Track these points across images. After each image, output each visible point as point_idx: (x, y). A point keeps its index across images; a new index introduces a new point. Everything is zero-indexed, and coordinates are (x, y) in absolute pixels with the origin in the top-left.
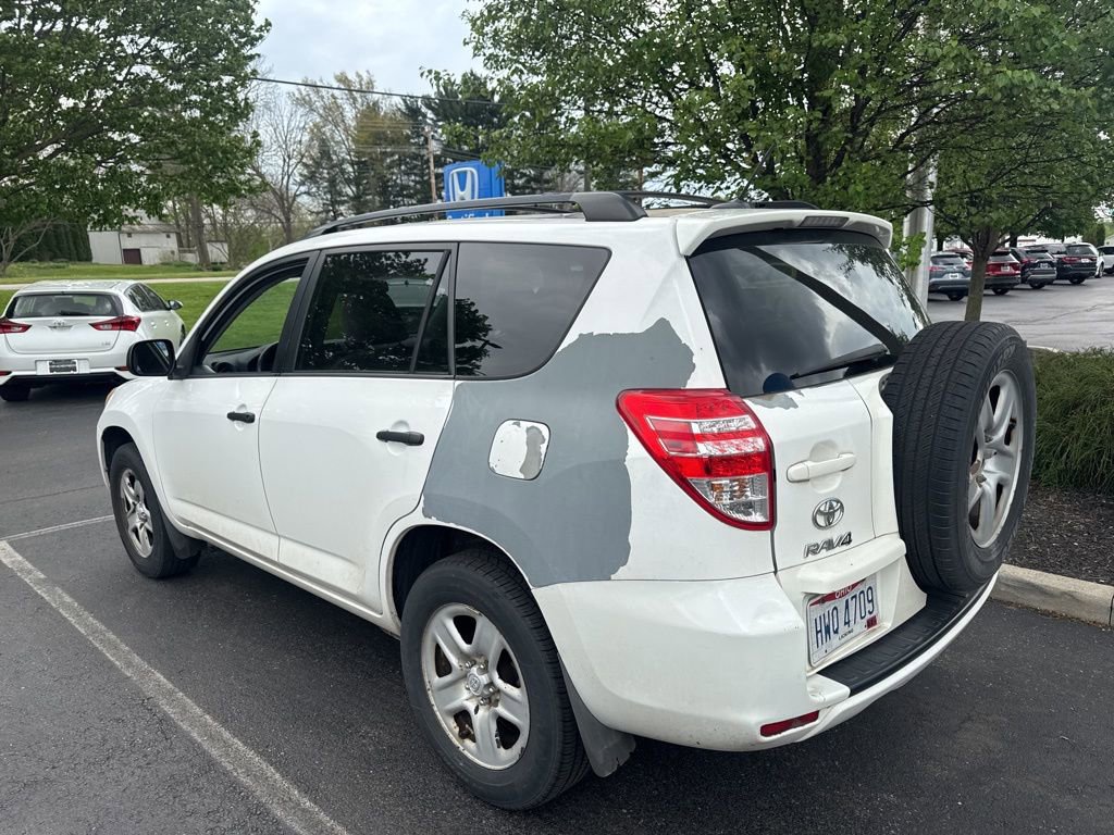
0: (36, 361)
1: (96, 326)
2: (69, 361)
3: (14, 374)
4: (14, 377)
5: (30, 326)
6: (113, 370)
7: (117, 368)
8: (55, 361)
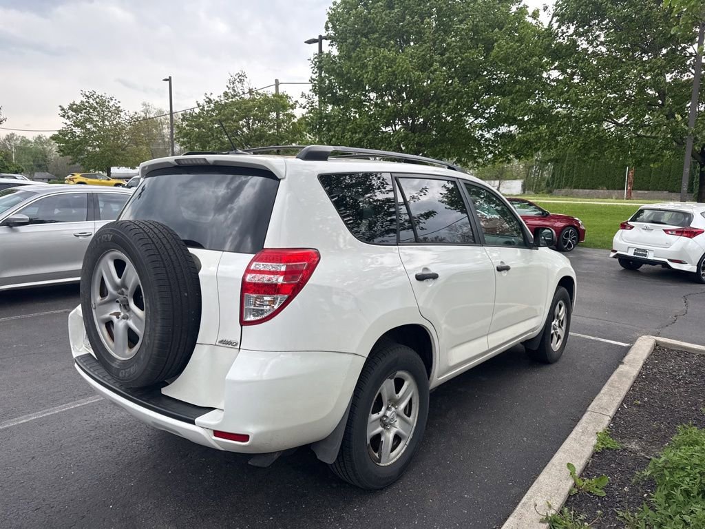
0: (629, 247)
1: (666, 231)
2: (645, 251)
3: (618, 252)
4: (618, 254)
5: (633, 227)
6: (666, 260)
7: (669, 260)
8: (638, 249)
